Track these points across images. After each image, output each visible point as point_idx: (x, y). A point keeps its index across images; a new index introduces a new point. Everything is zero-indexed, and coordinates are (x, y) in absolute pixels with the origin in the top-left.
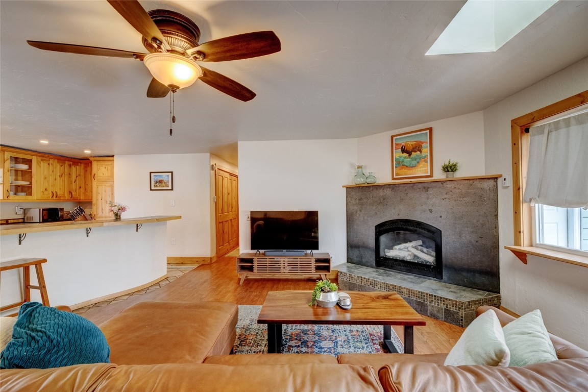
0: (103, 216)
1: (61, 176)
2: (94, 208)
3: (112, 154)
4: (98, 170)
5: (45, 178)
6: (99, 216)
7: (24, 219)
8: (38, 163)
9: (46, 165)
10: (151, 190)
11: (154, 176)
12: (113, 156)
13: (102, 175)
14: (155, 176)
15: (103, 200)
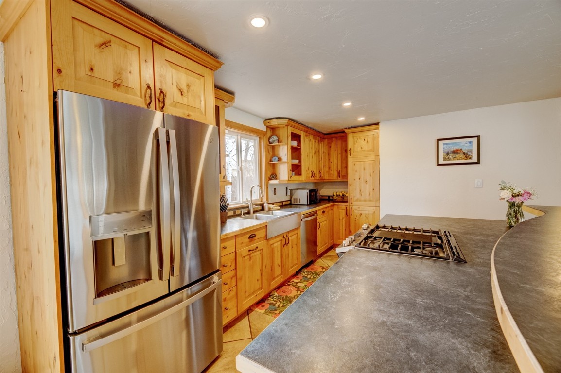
0: (363, 199)
1: (315, 153)
2: (350, 188)
3: (376, 122)
4: (354, 143)
5: (308, 156)
6: (355, 199)
7: (290, 200)
8: (304, 140)
9: (308, 140)
10: (438, 165)
11: (444, 144)
12: (378, 124)
13: (360, 149)
14: (446, 144)
15: (362, 179)
